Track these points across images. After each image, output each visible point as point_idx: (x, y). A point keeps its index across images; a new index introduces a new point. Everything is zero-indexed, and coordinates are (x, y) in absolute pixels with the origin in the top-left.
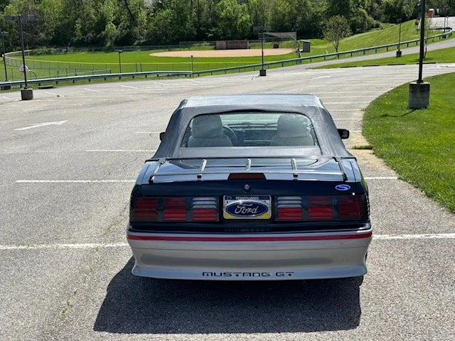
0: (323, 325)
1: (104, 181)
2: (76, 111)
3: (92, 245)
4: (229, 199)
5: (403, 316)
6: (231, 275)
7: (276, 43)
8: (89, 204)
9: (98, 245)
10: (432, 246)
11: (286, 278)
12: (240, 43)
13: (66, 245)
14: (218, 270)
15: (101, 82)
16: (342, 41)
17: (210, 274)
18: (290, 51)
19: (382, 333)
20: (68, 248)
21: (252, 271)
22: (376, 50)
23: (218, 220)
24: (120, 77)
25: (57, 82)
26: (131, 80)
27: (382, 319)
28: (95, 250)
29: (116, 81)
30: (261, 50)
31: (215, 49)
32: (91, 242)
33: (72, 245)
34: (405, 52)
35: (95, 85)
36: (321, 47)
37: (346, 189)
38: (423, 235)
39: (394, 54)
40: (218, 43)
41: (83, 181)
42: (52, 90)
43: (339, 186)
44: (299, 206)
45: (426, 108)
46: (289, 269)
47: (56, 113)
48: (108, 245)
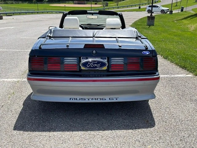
0: (134, 125)
1: (26, 50)
2: (19, 24)
3: (16, 80)
4: (84, 59)
5: (174, 119)
6: (85, 100)
7: (96, 3)
8: (18, 60)
9: (19, 79)
10: (174, 81)
11: (115, 101)
12: (83, 2)
13: (3, 79)
14: (78, 97)
15: (31, 14)
16: (119, 3)
17: (74, 99)
18: (101, 5)
19: (166, 131)
20: (4, 81)
21: (96, 97)
22: (132, 6)
23: (78, 70)
24: (38, 12)
25: (13, 13)
26: (42, 14)
27: (163, 121)
28: (17, 82)
29: (36, 14)
30: (91, 5)
31: (74, 4)
32: (16, 78)
33: (6, 79)
34: (142, 7)
35: (28, 15)
36: (112, 5)
37: (148, 53)
38: (168, 75)
39: (138, 7)
40: (75, 1)
41: (17, 50)
42: (11, 16)
43: (144, 52)
44: (123, 63)
45: (153, 25)
46: (116, 96)
47: (11, 24)
48: (23, 80)
